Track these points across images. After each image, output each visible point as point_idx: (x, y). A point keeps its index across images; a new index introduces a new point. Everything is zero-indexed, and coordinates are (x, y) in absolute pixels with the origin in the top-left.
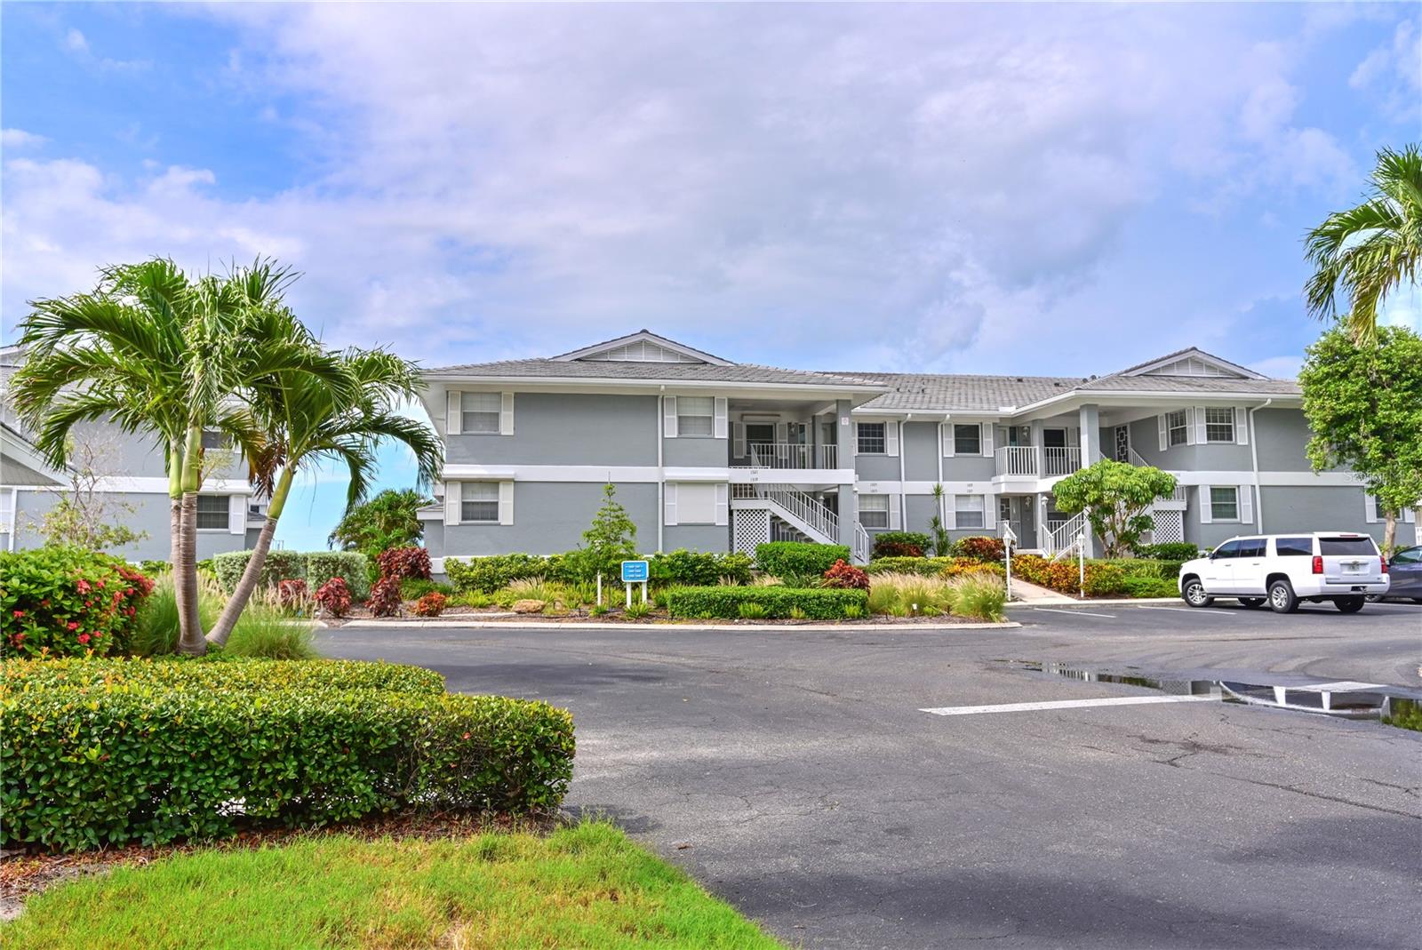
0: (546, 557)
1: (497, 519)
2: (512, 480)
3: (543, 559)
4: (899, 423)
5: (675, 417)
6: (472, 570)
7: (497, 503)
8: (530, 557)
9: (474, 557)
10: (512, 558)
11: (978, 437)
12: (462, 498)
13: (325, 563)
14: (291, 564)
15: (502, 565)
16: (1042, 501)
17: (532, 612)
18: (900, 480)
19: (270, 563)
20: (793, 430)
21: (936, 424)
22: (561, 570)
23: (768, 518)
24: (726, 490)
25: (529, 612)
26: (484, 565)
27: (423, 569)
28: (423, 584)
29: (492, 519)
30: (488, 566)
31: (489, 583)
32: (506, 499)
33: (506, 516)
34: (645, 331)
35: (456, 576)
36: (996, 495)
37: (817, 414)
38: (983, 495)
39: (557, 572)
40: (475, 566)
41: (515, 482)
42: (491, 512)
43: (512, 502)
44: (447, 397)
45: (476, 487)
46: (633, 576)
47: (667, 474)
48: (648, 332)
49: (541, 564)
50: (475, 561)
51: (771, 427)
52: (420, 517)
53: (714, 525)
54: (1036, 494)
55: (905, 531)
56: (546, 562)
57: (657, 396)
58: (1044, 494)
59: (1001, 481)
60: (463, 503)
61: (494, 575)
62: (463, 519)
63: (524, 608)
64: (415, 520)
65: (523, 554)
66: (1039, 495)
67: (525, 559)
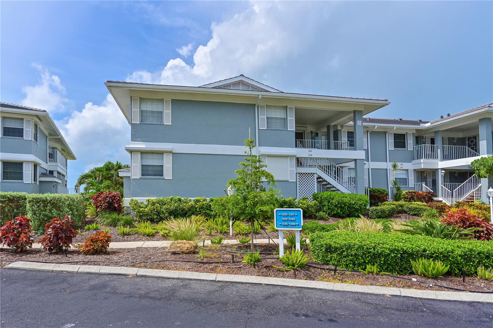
0: (192, 199)
1: (162, 176)
2: (171, 152)
3: (190, 200)
4: (367, 132)
5: (265, 117)
6: (147, 206)
7: (162, 166)
8: (182, 198)
9: (148, 198)
10: (171, 200)
11: (405, 140)
12: (141, 163)
13: (38, 202)
14: (21, 202)
15: (165, 204)
16: (441, 173)
17: (186, 253)
18: (368, 161)
19: (5, 201)
20: (313, 135)
21: (385, 133)
22: (202, 208)
23: (315, 178)
24: (294, 161)
25: (183, 252)
26: (153, 204)
27: (116, 206)
28: (115, 215)
29: (159, 175)
30: (157, 205)
31: (157, 215)
32: (167, 163)
33: (168, 174)
34: (242, 75)
35: (136, 210)
36: (414, 170)
37: (330, 124)
38: (408, 170)
39: (199, 209)
40: (149, 204)
41: (173, 153)
42: (159, 171)
43: (171, 165)
44: (131, 101)
45: (150, 156)
46: (286, 223)
47: (262, 151)
48: (244, 76)
49: (190, 204)
50: (148, 201)
51: (302, 133)
52: (121, 174)
53: (288, 181)
54: (438, 169)
55: (371, 187)
56: (192, 203)
57: (255, 104)
58: (442, 169)
59: (422, 162)
60: (142, 166)
61: (160, 210)
62: (142, 175)
63: (179, 249)
64: (118, 176)
65: (178, 197)
66: (440, 170)
67: (180, 200)
